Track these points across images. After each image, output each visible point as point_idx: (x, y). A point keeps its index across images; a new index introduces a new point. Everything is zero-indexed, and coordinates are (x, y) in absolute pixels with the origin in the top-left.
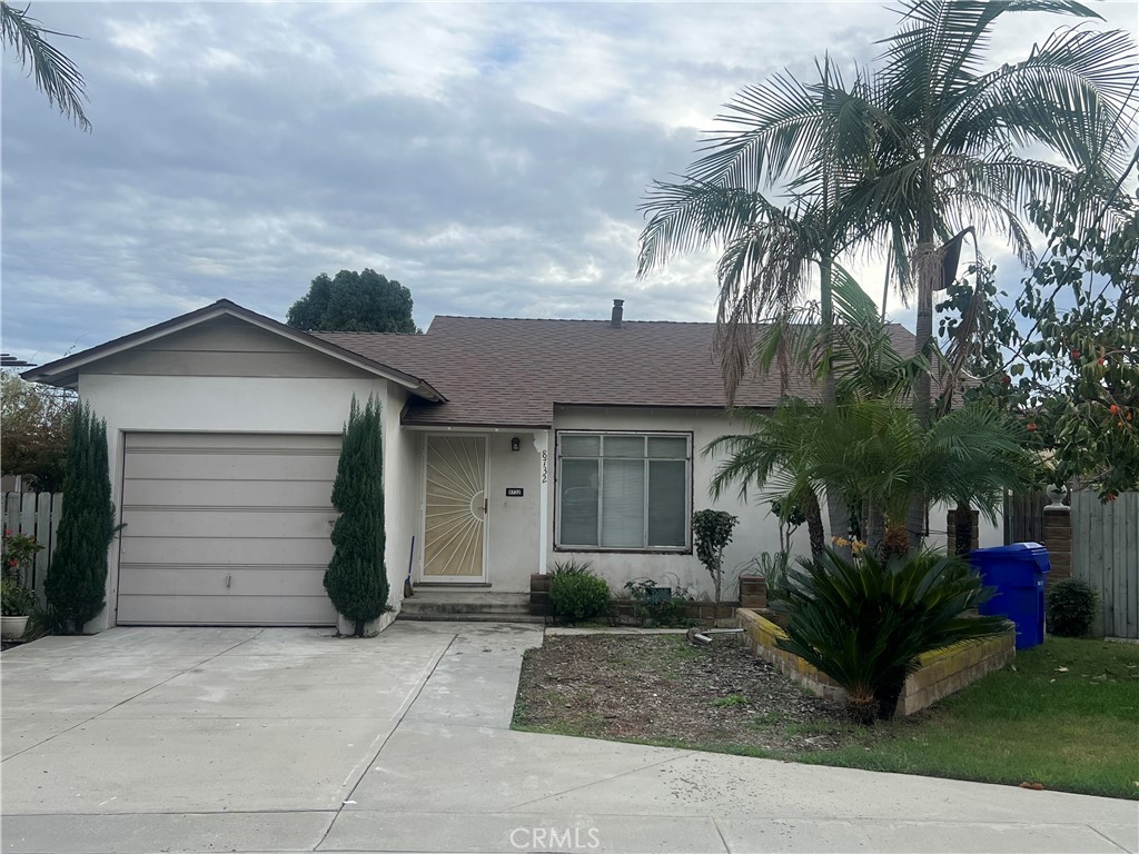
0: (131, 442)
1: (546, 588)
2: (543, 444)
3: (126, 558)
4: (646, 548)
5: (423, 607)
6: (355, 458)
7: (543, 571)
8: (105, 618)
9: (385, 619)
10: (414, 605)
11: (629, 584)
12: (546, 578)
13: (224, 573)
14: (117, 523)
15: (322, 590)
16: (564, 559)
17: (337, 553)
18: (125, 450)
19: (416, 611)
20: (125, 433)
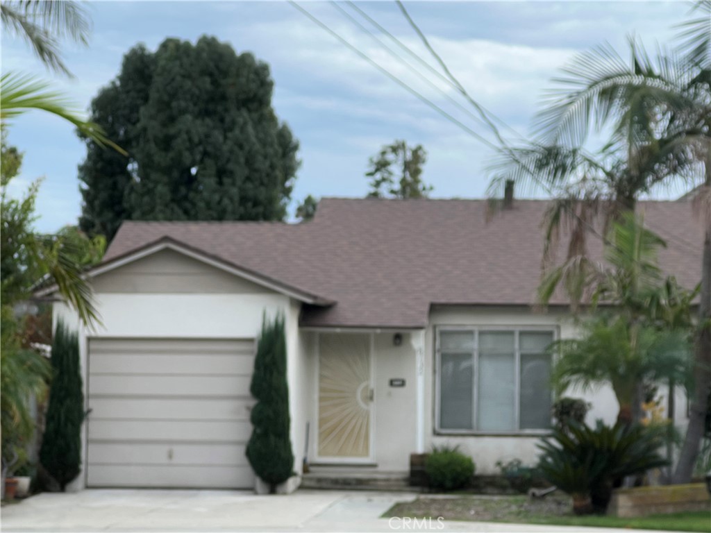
0: (94, 346)
1: (422, 464)
2: (420, 343)
3: (92, 436)
4: (517, 431)
5: (319, 480)
6: (268, 359)
7: (420, 450)
8: (79, 482)
9: (292, 483)
10: (311, 479)
11: (499, 464)
12: (423, 456)
13: (165, 448)
14: (85, 409)
15: (245, 461)
16: (440, 442)
17: (254, 432)
18: (89, 352)
19: (313, 484)
20: (89, 339)
